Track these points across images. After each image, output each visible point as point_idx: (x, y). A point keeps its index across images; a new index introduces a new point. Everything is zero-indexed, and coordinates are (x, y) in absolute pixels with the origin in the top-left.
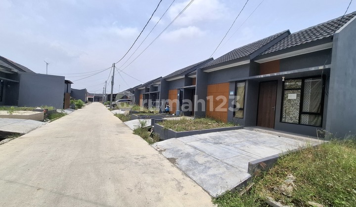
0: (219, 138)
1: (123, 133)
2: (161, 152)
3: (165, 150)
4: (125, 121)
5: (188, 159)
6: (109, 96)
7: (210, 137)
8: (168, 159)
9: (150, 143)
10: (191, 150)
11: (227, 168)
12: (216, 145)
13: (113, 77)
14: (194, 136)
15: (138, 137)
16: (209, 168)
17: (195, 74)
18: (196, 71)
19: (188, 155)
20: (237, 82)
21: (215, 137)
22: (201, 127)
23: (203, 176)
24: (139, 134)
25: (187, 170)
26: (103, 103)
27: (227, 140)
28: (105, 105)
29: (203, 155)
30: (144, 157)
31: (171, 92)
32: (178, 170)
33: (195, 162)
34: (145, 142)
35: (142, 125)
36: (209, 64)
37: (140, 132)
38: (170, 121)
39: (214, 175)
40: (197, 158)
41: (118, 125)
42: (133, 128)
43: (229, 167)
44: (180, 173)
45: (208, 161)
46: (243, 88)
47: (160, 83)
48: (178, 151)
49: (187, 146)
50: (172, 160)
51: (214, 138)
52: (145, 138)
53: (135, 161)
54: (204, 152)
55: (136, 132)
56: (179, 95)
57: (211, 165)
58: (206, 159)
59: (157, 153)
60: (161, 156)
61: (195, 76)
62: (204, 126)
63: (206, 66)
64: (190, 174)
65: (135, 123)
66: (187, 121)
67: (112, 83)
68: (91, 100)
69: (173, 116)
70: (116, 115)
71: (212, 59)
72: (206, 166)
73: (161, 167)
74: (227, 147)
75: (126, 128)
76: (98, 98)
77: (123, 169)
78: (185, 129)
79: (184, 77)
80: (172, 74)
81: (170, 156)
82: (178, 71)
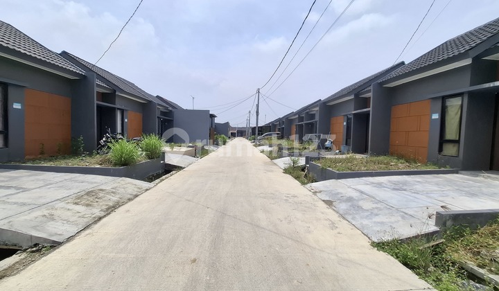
1: (272, 171)
2: (315, 193)
3: (320, 192)
4: (276, 158)
5: (350, 204)
6: (254, 129)
7: (390, 181)
8: (323, 201)
9: (303, 183)
10: (355, 195)
11: (403, 217)
12: (395, 192)
13: (258, 106)
14: (364, 178)
15: (289, 178)
16: (377, 215)
17: (369, 91)
18: (371, 88)
19: (350, 199)
21: (398, 182)
23: (365, 222)
24: (290, 173)
25: (345, 214)
26: (247, 138)
28: (250, 140)
29: (372, 201)
30: (295, 196)
31: (334, 120)
32: (333, 212)
33: (358, 207)
35: (294, 163)
37: (292, 171)
39: (382, 223)
40: (361, 203)
41: (266, 163)
42: (283, 166)
43: (405, 216)
44: (337, 215)
45: (377, 208)
46: (458, 107)
47: (317, 109)
48: (338, 193)
49: (350, 190)
50: (329, 203)
51: (395, 183)
52: (297, 178)
54: (374, 198)
55: (286, 171)
57: (380, 212)
58: (375, 206)
59: (311, 193)
60: (315, 197)
61: (370, 95)
62: (383, 166)
63: (388, 77)
64: (349, 218)
65: (285, 162)
66: (356, 159)
67: (257, 112)
68: (233, 135)
70: (262, 152)
71: (403, 63)
72: (372, 213)
73: (313, 207)
75: (275, 167)
76: (241, 133)
78: (351, 169)
81: (327, 198)
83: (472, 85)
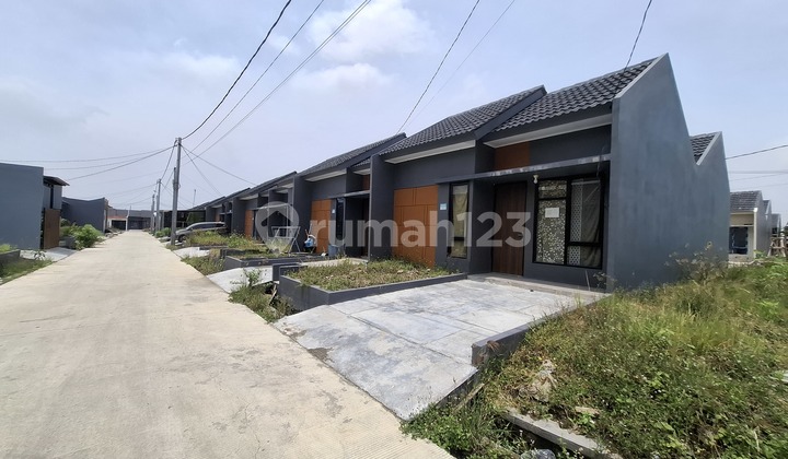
0: (419, 300)
1: (204, 300)
2: (293, 337)
3: (303, 333)
4: (210, 273)
5: (354, 349)
6: (168, 215)
7: (401, 299)
8: (310, 351)
9: (271, 319)
10: (360, 329)
11: (432, 359)
12: (411, 316)
13: (177, 171)
14: (367, 298)
15: (241, 308)
16: (397, 362)
17: (367, 166)
18: (370, 161)
19: (354, 340)
20: (452, 185)
21: (411, 298)
22: (382, 279)
23: (384, 380)
24: (244, 301)
25: (350, 371)
26: (153, 233)
27: (435, 303)
28: (158, 236)
29: (386, 337)
30: (254, 352)
31: (316, 205)
32: (331, 374)
33: (368, 352)
34: (257, 319)
35: (251, 280)
36: (396, 146)
37: (246, 296)
38: (315, 269)
39: (408, 377)
40: (373, 345)
41: (191, 283)
42: (229, 288)
43: (437, 356)
44: (337, 378)
45: (395, 349)
46: (465, 197)
47: (291, 185)
48: (333, 332)
49: (351, 321)
50: (320, 354)
51: (408, 301)
52: (258, 309)
53: (234, 361)
54: (388, 331)
55: (236, 297)
56: (334, 211)
57: (400, 356)
58: (392, 345)
59: (285, 339)
60: (294, 346)
61: (368, 171)
62: (389, 276)
63: (390, 149)
64: (357, 378)
65: (233, 278)
66: (352, 267)
67: (176, 184)
68: (119, 226)
69: (322, 259)
70: (186, 260)
71: (404, 135)
72: (390, 360)
73: (293, 370)
74: (434, 316)
75: (212, 289)
76: (139, 222)
77: (205, 383)
78: (348, 285)
79: (344, 172)
80: (319, 166)
81: (315, 345)
82: (332, 160)
83: (478, 171)
